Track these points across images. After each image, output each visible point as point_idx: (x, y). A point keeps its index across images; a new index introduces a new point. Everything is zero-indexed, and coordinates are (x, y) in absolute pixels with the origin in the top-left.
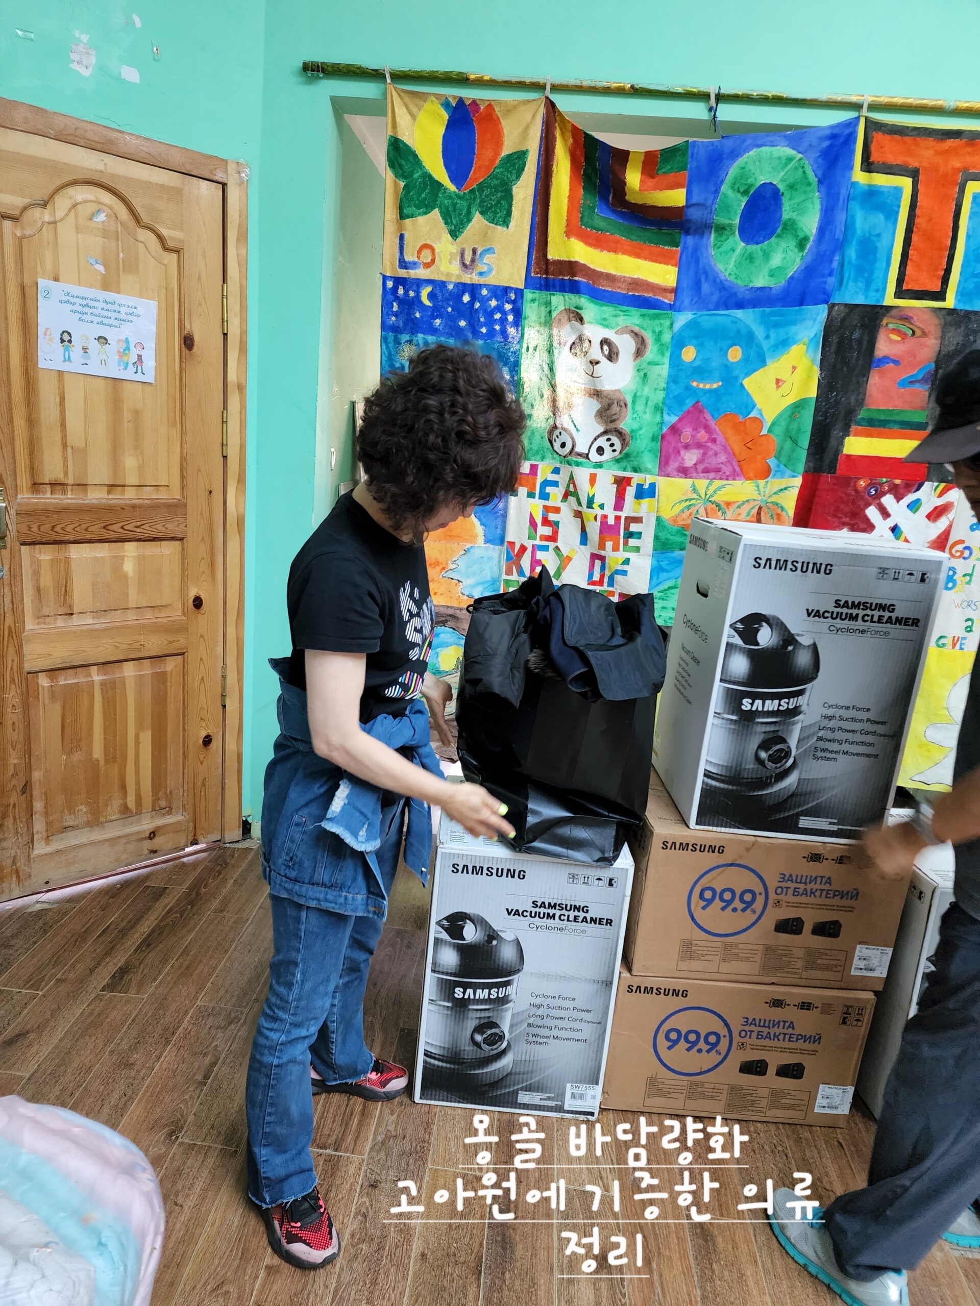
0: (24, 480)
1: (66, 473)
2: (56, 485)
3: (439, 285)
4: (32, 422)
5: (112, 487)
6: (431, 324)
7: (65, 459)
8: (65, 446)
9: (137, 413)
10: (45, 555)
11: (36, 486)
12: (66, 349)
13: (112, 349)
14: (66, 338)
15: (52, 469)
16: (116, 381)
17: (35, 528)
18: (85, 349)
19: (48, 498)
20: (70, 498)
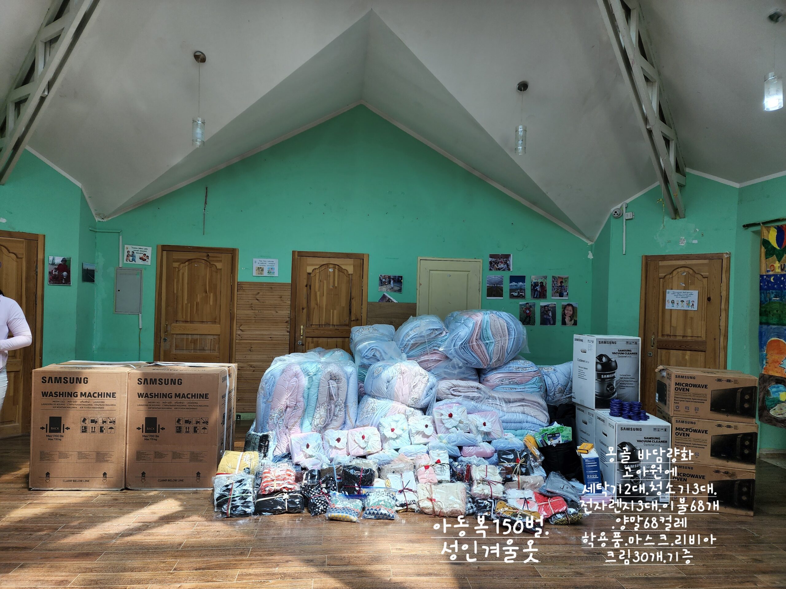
0: (660, 334)
1: (671, 333)
2: (668, 335)
3: (775, 276)
4: (663, 321)
5: (683, 336)
6: (774, 287)
7: (671, 330)
8: (671, 326)
9: (692, 318)
10: (664, 351)
11: (663, 335)
12: (673, 304)
13: (685, 303)
14: (673, 302)
15: (667, 331)
16: (686, 311)
17: (661, 345)
18: (678, 304)
19: (666, 338)
20: (672, 338)
